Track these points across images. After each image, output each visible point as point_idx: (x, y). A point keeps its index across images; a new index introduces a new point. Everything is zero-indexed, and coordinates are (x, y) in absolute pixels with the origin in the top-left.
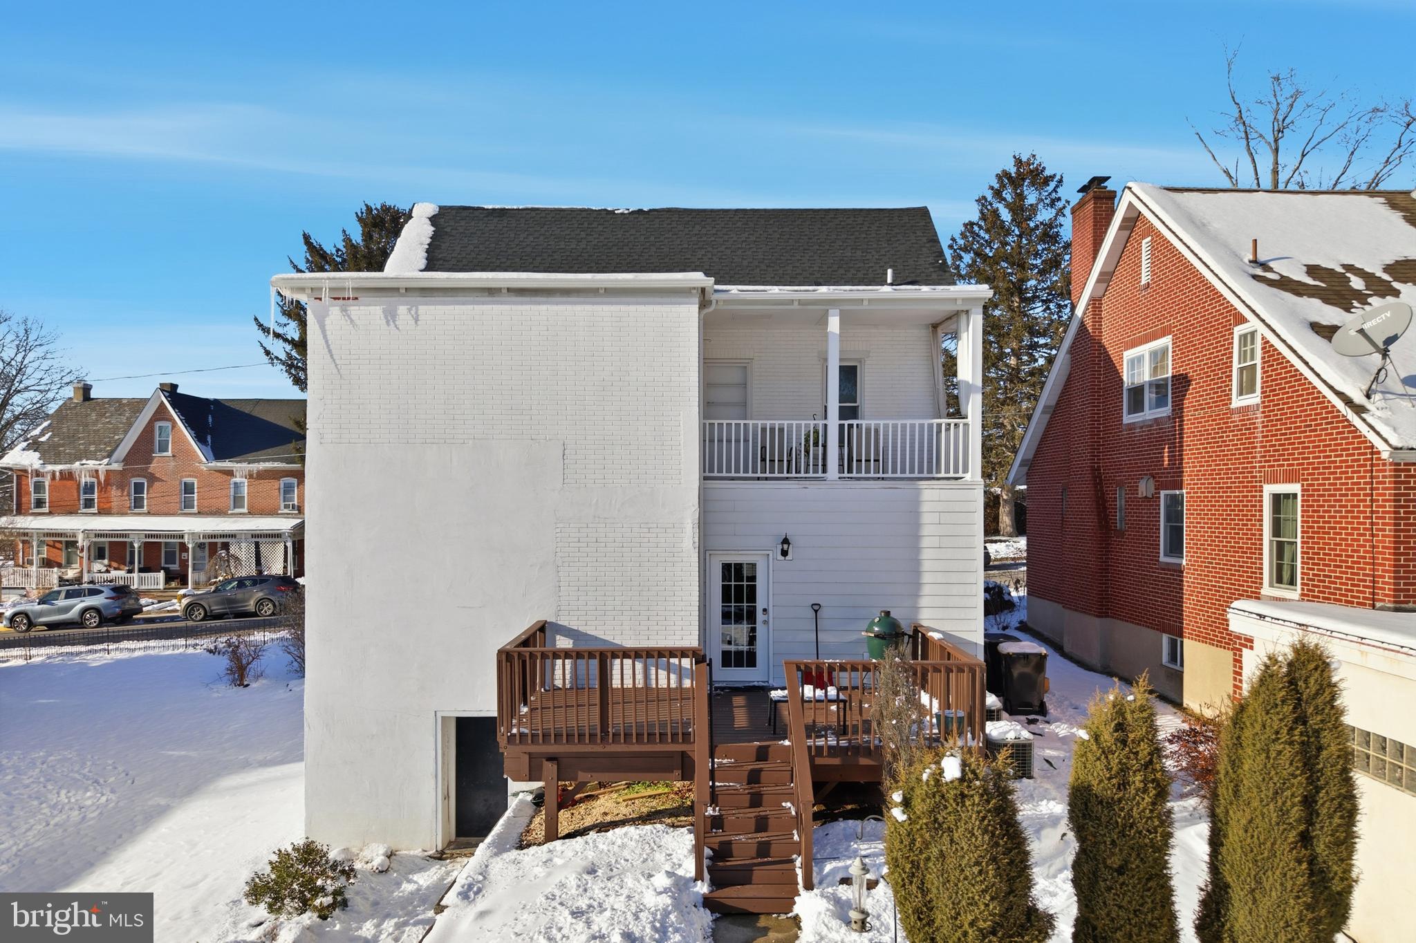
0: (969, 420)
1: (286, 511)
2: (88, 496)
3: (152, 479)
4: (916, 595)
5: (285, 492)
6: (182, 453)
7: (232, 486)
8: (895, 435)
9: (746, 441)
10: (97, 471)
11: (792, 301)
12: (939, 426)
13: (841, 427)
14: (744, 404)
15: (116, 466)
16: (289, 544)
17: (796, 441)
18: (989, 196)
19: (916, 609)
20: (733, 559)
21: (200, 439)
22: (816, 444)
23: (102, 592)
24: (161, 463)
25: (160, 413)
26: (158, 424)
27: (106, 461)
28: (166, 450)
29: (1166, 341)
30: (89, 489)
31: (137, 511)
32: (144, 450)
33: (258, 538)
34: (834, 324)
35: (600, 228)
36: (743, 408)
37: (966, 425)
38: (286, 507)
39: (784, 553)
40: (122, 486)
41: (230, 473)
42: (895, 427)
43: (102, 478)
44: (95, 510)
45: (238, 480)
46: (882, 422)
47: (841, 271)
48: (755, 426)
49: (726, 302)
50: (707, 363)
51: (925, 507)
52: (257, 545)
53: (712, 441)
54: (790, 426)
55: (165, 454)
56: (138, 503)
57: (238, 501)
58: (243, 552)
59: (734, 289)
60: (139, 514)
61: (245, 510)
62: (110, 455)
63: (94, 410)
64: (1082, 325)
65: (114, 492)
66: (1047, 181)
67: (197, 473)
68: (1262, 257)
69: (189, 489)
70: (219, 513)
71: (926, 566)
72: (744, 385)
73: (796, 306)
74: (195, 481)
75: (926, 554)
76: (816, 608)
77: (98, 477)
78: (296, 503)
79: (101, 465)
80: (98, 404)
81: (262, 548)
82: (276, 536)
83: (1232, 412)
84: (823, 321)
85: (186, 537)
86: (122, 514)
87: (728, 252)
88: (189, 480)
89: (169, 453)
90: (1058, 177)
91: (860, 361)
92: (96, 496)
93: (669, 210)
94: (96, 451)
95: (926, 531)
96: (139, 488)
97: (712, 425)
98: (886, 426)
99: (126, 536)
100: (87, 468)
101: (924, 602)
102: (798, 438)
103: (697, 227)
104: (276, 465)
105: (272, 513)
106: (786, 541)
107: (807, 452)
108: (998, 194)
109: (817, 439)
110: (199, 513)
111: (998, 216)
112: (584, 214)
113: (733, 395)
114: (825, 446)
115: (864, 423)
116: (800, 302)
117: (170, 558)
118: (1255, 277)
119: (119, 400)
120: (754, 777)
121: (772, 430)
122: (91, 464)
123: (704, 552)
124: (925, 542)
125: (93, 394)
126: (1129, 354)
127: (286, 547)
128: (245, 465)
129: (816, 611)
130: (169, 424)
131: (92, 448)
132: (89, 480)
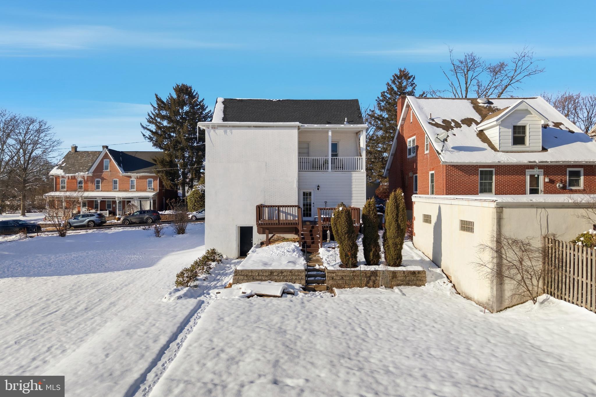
0: (363, 157)
1: (149, 190)
2: (80, 185)
3: (103, 179)
4: (351, 199)
5: (149, 183)
6: (113, 169)
7: (130, 182)
8: (347, 160)
9: (309, 163)
10: (84, 176)
11: (320, 128)
12: (358, 158)
13: (332, 159)
14: (308, 153)
15: (91, 175)
16: (152, 201)
17: (321, 162)
18: (390, 83)
19: (351, 202)
20: (305, 191)
21: (119, 165)
22: (326, 163)
23: (95, 215)
24: (106, 173)
25: (106, 156)
26: (105, 160)
27: (87, 173)
28: (108, 169)
29: (414, 137)
30: (80, 182)
31: (97, 190)
32: (100, 168)
33: (141, 199)
34: (330, 134)
35: (269, 105)
36: (308, 154)
37: (362, 158)
38: (149, 189)
39: (318, 189)
40: (92, 182)
41: (130, 177)
42: (347, 158)
43: (86, 179)
44: (83, 190)
45: (133, 179)
46: (344, 157)
47: (334, 118)
48: (311, 158)
49: (304, 128)
50: (300, 143)
51: (353, 178)
52: (140, 201)
53: (300, 162)
54: (320, 158)
55: (107, 170)
56: (98, 187)
57: (132, 187)
58: (136, 203)
59: (306, 125)
60: (98, 191)
61: (135, 190)
62: (88, 170)
63: (79, 155)
64: (399, 132)
65: (90, 184)
66: (409, 78)
67: (118, 177)
68: (433, 117)
69: (115, 182)
70: (126, 191)
71: (353, 192)
72: (308, 148)
73: (321, 129)
74: (118, 180)
77: (84, 179)
78: (153, 187)
79: (86, 174)
80: (80, 153)
81: (142, 202)
82: (147, 198)
83: (425, 155)
84: (328, 132)
85: (117, 198)
86: (93, 191)
87: (304, 113)
88: (115, 179)
89: (109, 170)
90: (413, 77)
91: (338, 142)
92: (83, 185)
93: (287, 100)
94: (83, 169)
96: (98, 182)
97: (300, 158)
98: (345, 158)
99: (96, 198)
100: (80, 175)
101: (353, 201)
102: (322, 162)
103: (295, 105)
104: (146, 174)
105: (145, 191)
106: (318, 186)
107: (324, 165)
108: (394, 82)
109: (326, 162)
110: (119, 191)
111: (394, 89)
112: (264, 101)
113: (305, 151)
114: (328, 164)
115: (339, 157)
116: (322, 128)
117: (109, 207)
118: (429, 123)
119: (88, 152)
120: (311, 231)
121: (315, 160)
122: (82, 173)
123: (299, 189)
125: (78, 150)
126: (409, 140)
127: (150, 202)
128: (135, 174)
129: (326, 203)
130: (108, 160)
131: (81, 168)
132: (81, 179)
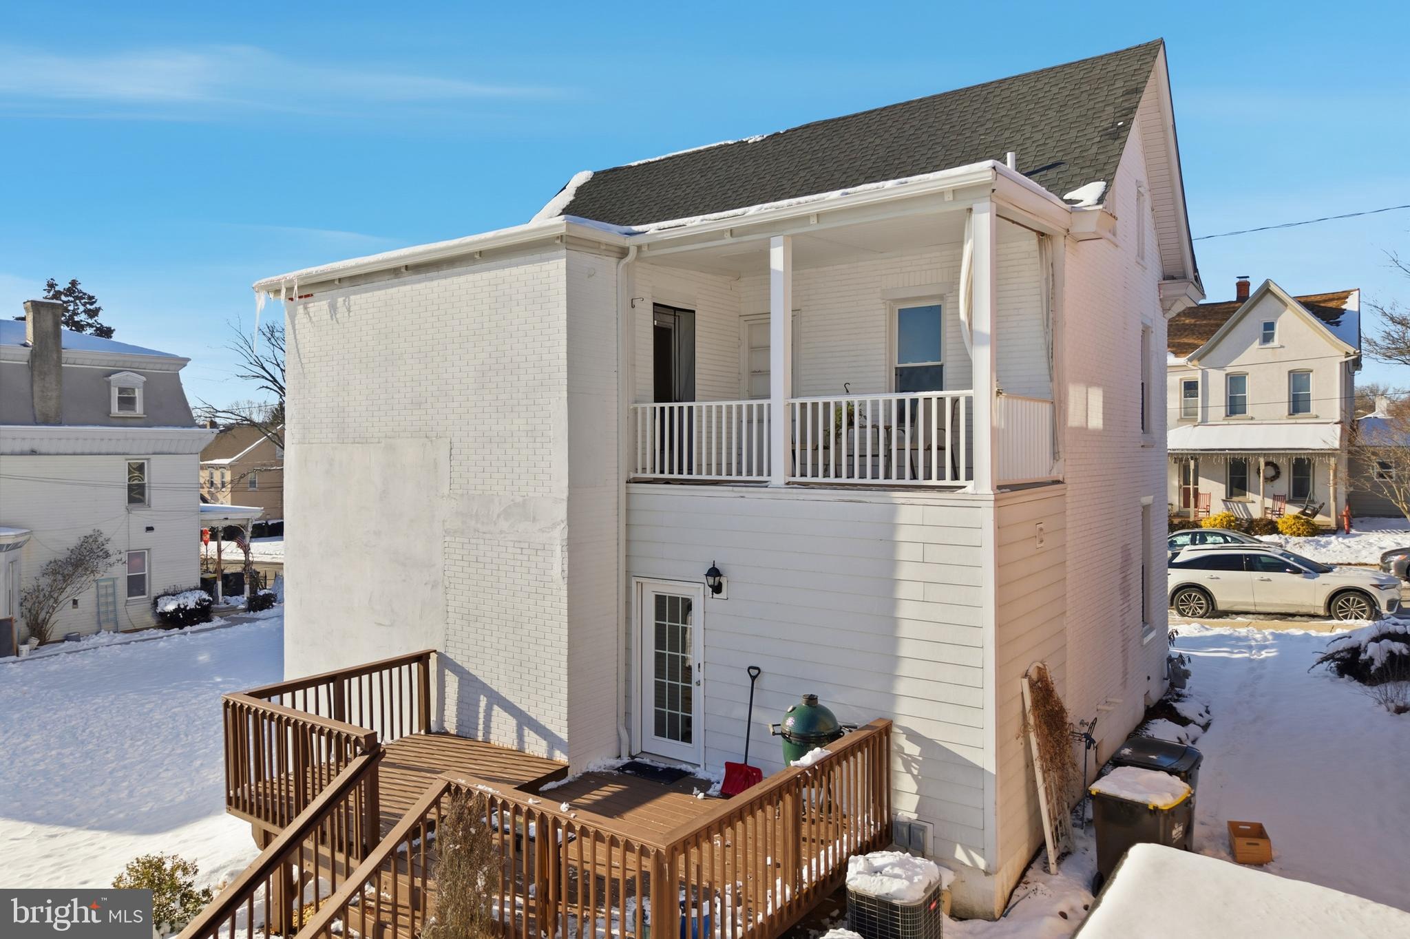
4: (892, 674)
19: (891, 696)
20: (668, 590)
34: (779, 259)
39: (717, 589)
51: (903, 535)
71: (906, 630)
73: (729, 239)
75: (906, 610)
76: (755, 673)
91: (942, 298)
95: (905, 572)
106: (713, 573)
116: (731, 234)
124: (904, 591)
129: (753, 678)
